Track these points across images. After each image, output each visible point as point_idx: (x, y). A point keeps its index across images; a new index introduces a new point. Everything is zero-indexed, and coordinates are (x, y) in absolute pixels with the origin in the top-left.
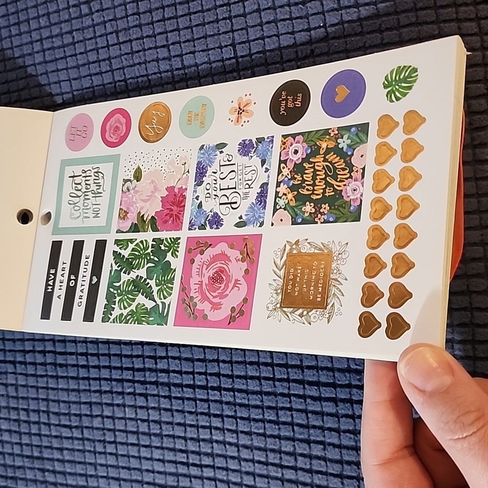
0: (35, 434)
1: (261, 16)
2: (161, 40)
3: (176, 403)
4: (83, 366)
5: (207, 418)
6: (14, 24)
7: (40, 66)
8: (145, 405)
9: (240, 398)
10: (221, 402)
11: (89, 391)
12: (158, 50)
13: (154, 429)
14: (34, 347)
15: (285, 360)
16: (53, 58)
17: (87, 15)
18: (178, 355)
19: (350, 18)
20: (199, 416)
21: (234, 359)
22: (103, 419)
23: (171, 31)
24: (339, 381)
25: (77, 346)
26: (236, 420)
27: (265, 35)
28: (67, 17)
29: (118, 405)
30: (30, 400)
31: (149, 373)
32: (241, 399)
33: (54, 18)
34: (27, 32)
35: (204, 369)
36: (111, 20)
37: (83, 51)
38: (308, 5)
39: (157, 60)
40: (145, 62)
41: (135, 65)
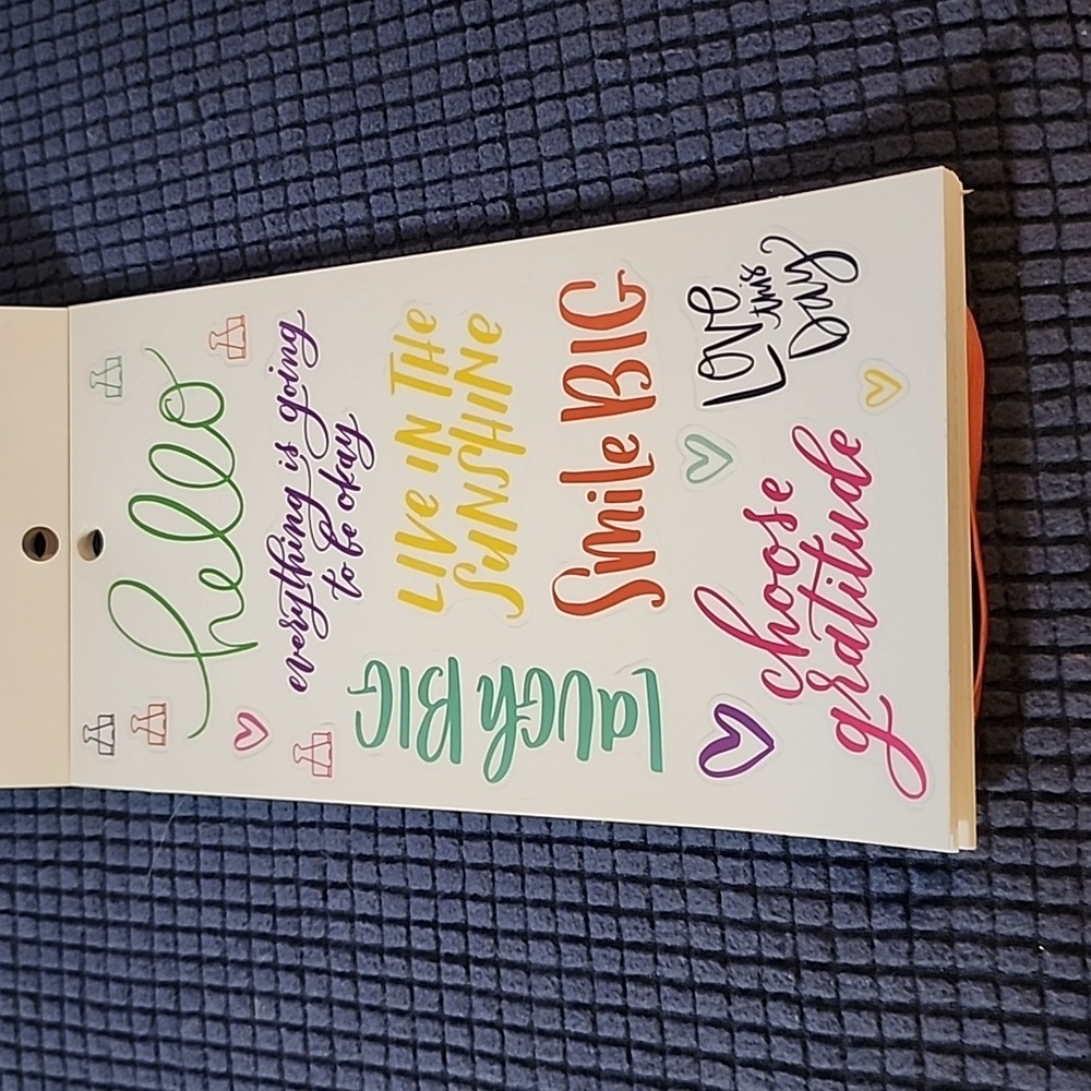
0: (51, 1053)
1: (570, 137)
2: (350, 184)
3: (366, 989)
4: (162, 901)
5: (436, 1025)
6: (32, 141)
7: (84, 233)
8: (298, 992)
9: (512, 983)
10: (468, 991)
11: (175, 957)
12: (345, 205)
13: (316, 1048)
14: (57, 854)
15: (613, 899)
16: (112, 215)
17: (189, 124)
18: (374, 880)
19: (767, 145)
20: (418, 1020)
21: (499, 893)
22: (203, 1021)
23: (372, 165)
24: (734, 948)
25: (152, 854)
26: (501, 1032)
27: (579, 177)
28: (146, 128)
29: (238, 992)
30: (43, 975)
31: (308, 919)
32: (512, 985)
33: (118, 130)
34: (58, 159)
35: (432, 914)
36: (242, 137)
37: (178, 201)
38: (675, 113)
39: (342, 226)
40: (315, 230)
41: (292, 235)
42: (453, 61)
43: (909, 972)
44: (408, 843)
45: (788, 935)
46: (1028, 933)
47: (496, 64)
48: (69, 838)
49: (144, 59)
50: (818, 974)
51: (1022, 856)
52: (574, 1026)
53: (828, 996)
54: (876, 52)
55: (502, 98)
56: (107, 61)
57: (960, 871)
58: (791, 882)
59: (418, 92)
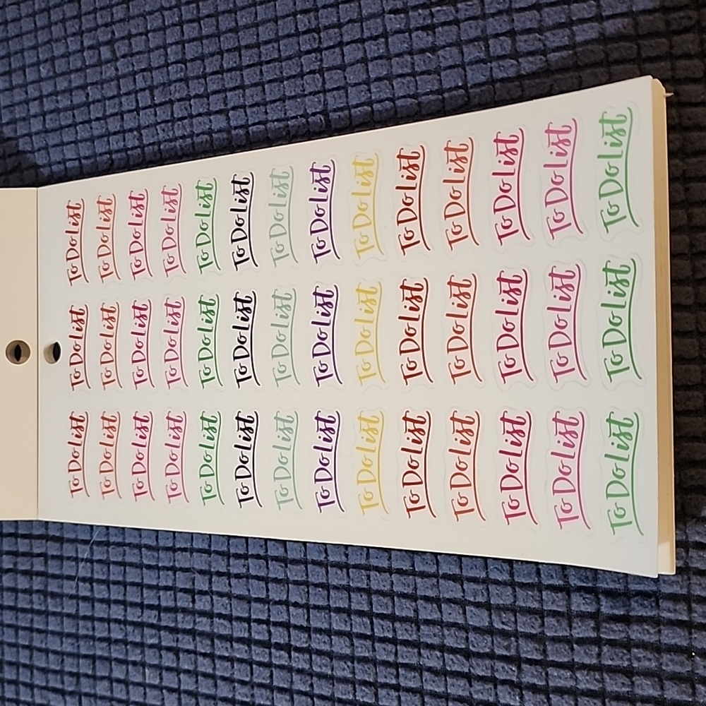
0: (10, 700)
1: (367, 69)
2: (216, 103)
3: (221, 665)
4: (85, 599)
5: (268, 693)
6: (4, 74)
7: (38, 136)
8: (175, 665)
9: (320, 665)
10: (290, 669)
11: (93, 638)
12: (212, 117)
14: (15, 564)
15: (390, 609)
16: (56, 125)
17: (108, 62)
18: (226, 590)
19: (505, 75)
20: (255, 688)
21: (312, 602)
22: (111, 683)
23: (231, 89)
24: (474, 646)
25: (78, 567)
26: (312, 699)
27: (373, 98)
28: (79, 64)
29: (134, 663)
30: (5, 647)
31: (182, 615)
32: (320, 666)
33: (61, 66)
34: (20, 86)
35: (266, 615)
36: (143, 70)
37: (100, 115)
38: (441, 52)
39: (210, 132)
40: (192, 135)
41: (176, 139)
42: (288, 16)
43: (599, 668)
44: (250, 564)
45: (512, 638)
46: (685, 644)
47: (317, 18)
48: (24, 554)
49: (78, 17)
50: (533, 667)
51: (681, 588)
52: (362, 697)
53: (540, 683)
54: (584, 8)
55: (320, 42)
56: (54, 18)
57: (636, 598)
58: (515, 602)
59: (263, 38)
